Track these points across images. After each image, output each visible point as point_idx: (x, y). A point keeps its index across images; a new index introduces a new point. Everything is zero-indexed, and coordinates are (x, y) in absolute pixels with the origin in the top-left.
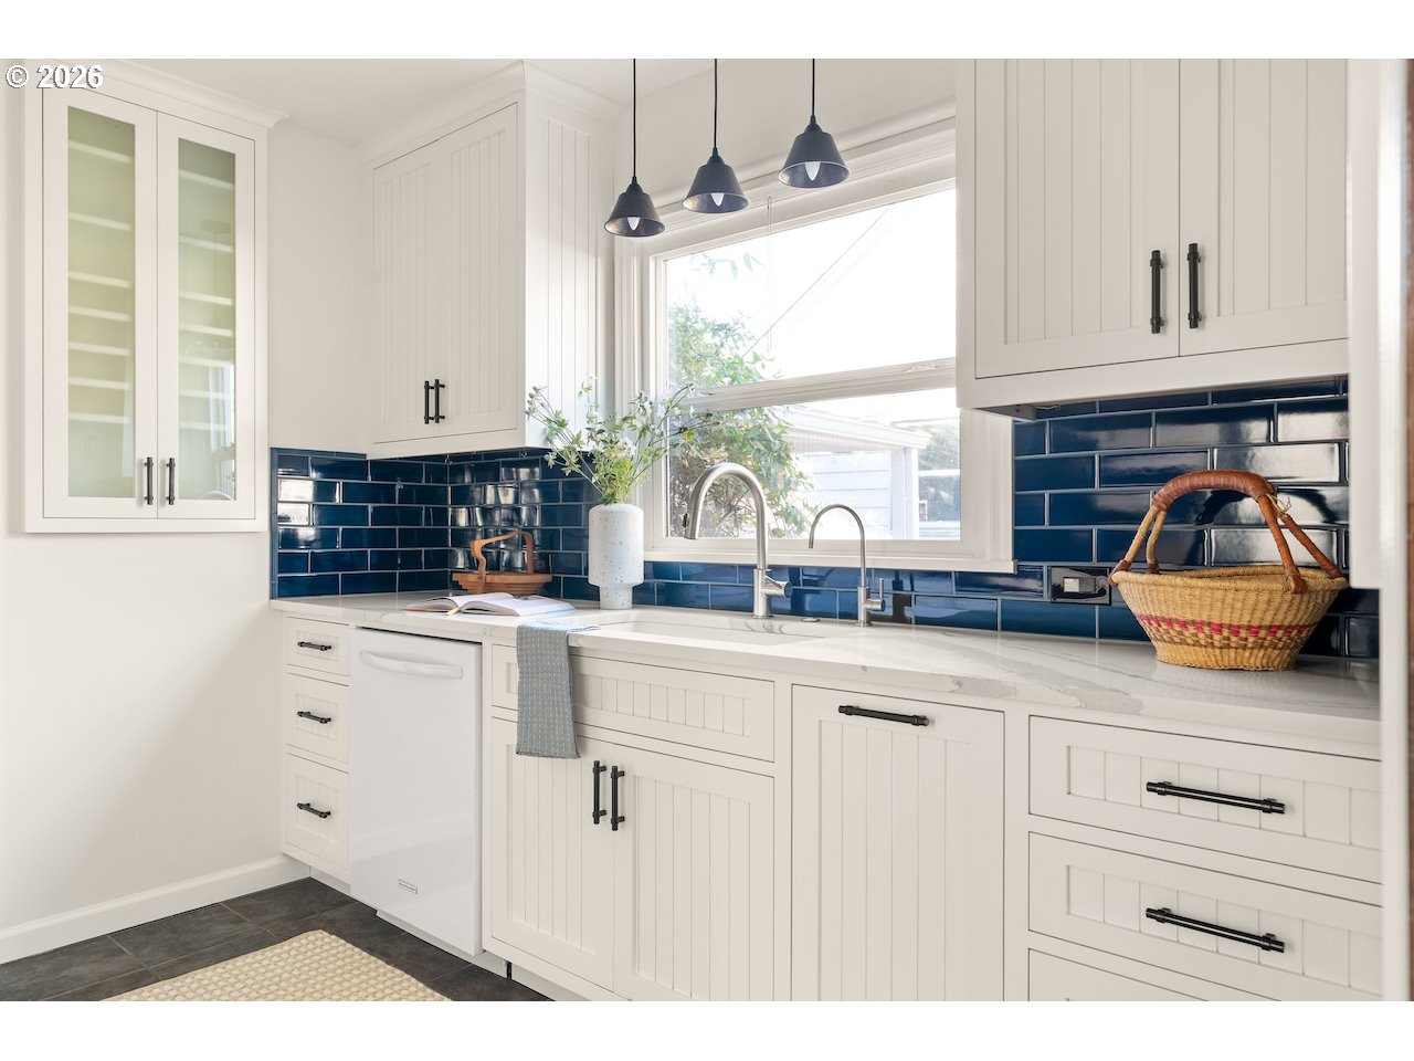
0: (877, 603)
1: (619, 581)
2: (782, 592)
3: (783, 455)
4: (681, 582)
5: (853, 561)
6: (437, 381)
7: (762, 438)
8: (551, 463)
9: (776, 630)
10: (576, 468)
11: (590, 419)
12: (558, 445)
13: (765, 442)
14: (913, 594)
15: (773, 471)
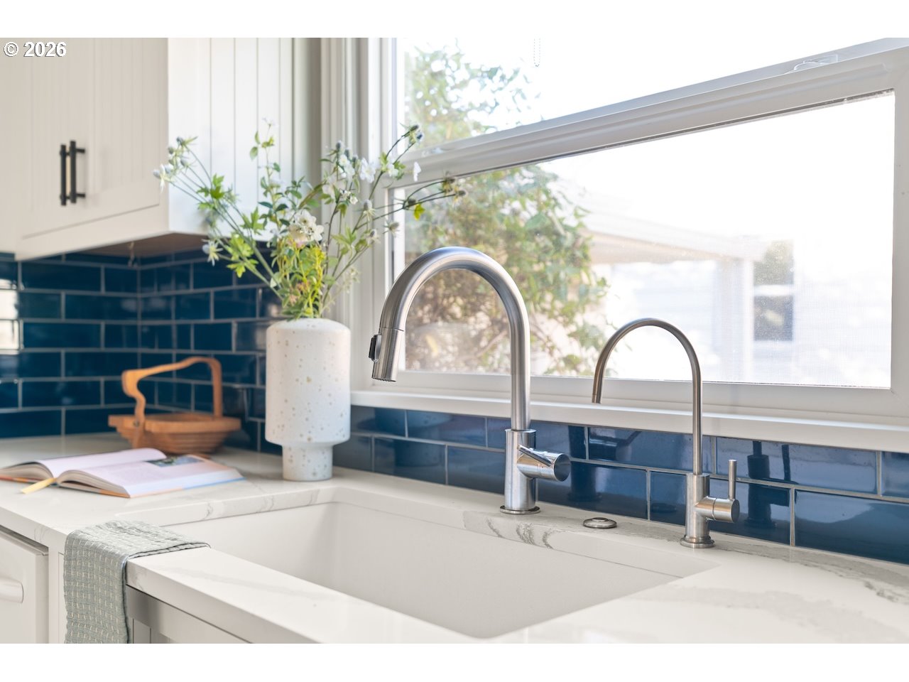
0: (723, 506)
1: (305, 439)
2: (549, 471)
3: (579, 254)
4: (406, 438)
5: (678, 421)
6: (73, 143)
7: (550, 231)
8: (213, 256)
9: (538, 537)
10: (251, 265)
11: (268, 189)
12: (223, 229)
13: (554, 237)
14: (793, 487)
15: (562, 275)
